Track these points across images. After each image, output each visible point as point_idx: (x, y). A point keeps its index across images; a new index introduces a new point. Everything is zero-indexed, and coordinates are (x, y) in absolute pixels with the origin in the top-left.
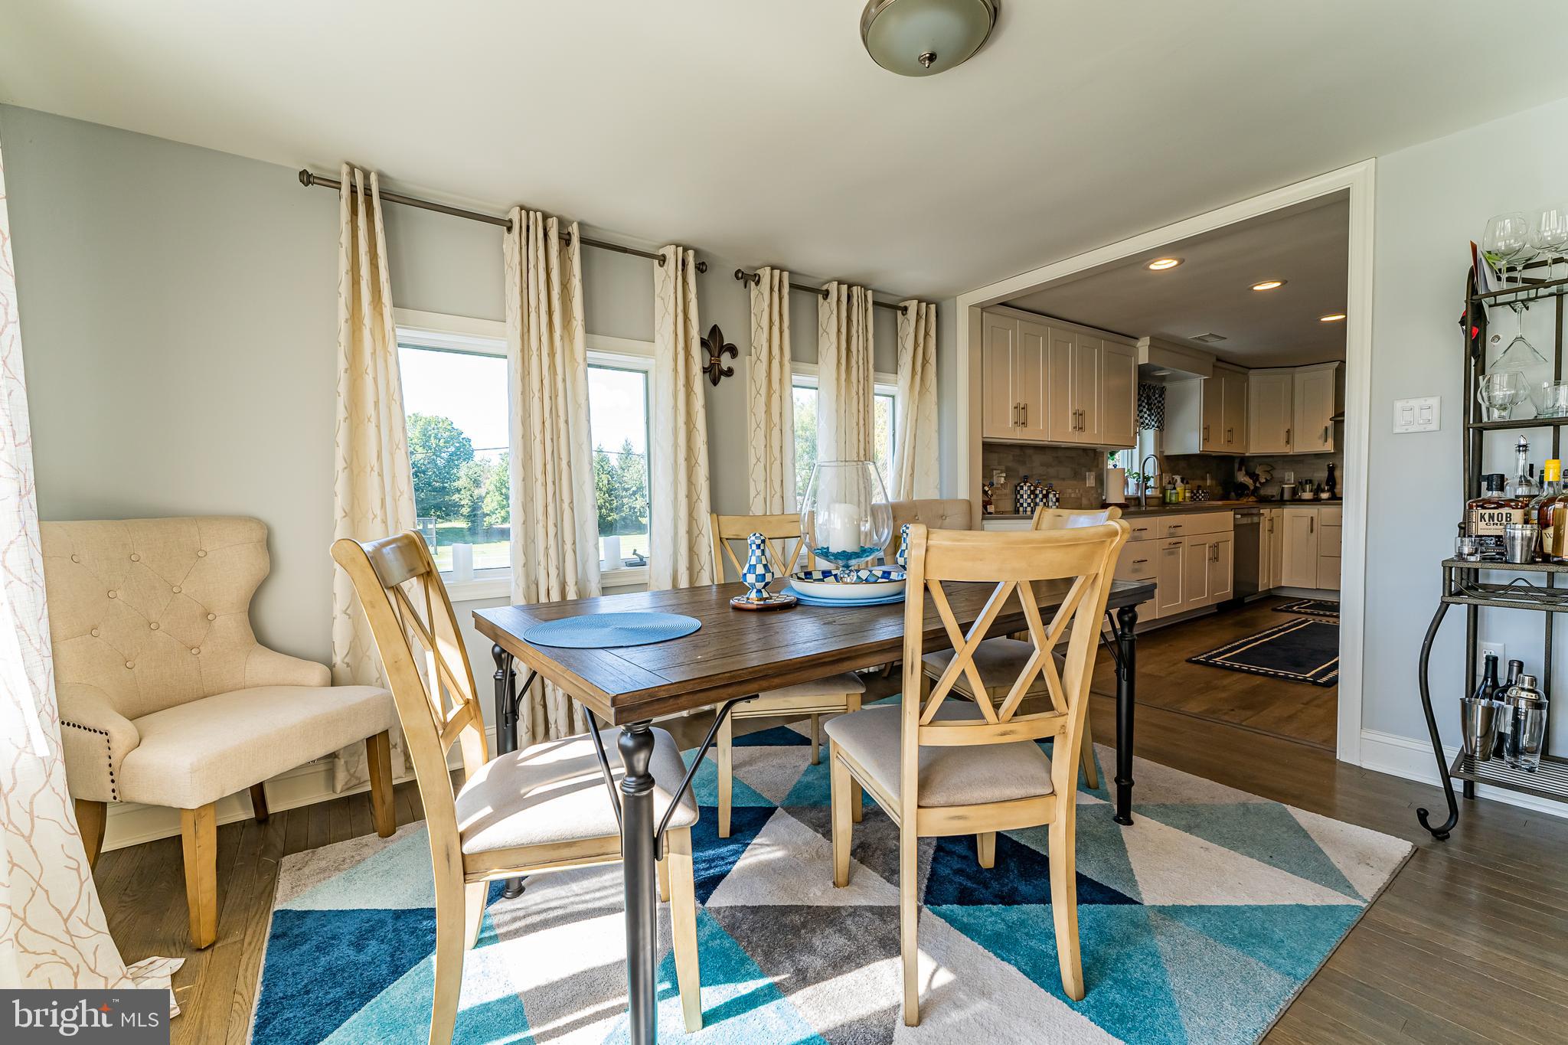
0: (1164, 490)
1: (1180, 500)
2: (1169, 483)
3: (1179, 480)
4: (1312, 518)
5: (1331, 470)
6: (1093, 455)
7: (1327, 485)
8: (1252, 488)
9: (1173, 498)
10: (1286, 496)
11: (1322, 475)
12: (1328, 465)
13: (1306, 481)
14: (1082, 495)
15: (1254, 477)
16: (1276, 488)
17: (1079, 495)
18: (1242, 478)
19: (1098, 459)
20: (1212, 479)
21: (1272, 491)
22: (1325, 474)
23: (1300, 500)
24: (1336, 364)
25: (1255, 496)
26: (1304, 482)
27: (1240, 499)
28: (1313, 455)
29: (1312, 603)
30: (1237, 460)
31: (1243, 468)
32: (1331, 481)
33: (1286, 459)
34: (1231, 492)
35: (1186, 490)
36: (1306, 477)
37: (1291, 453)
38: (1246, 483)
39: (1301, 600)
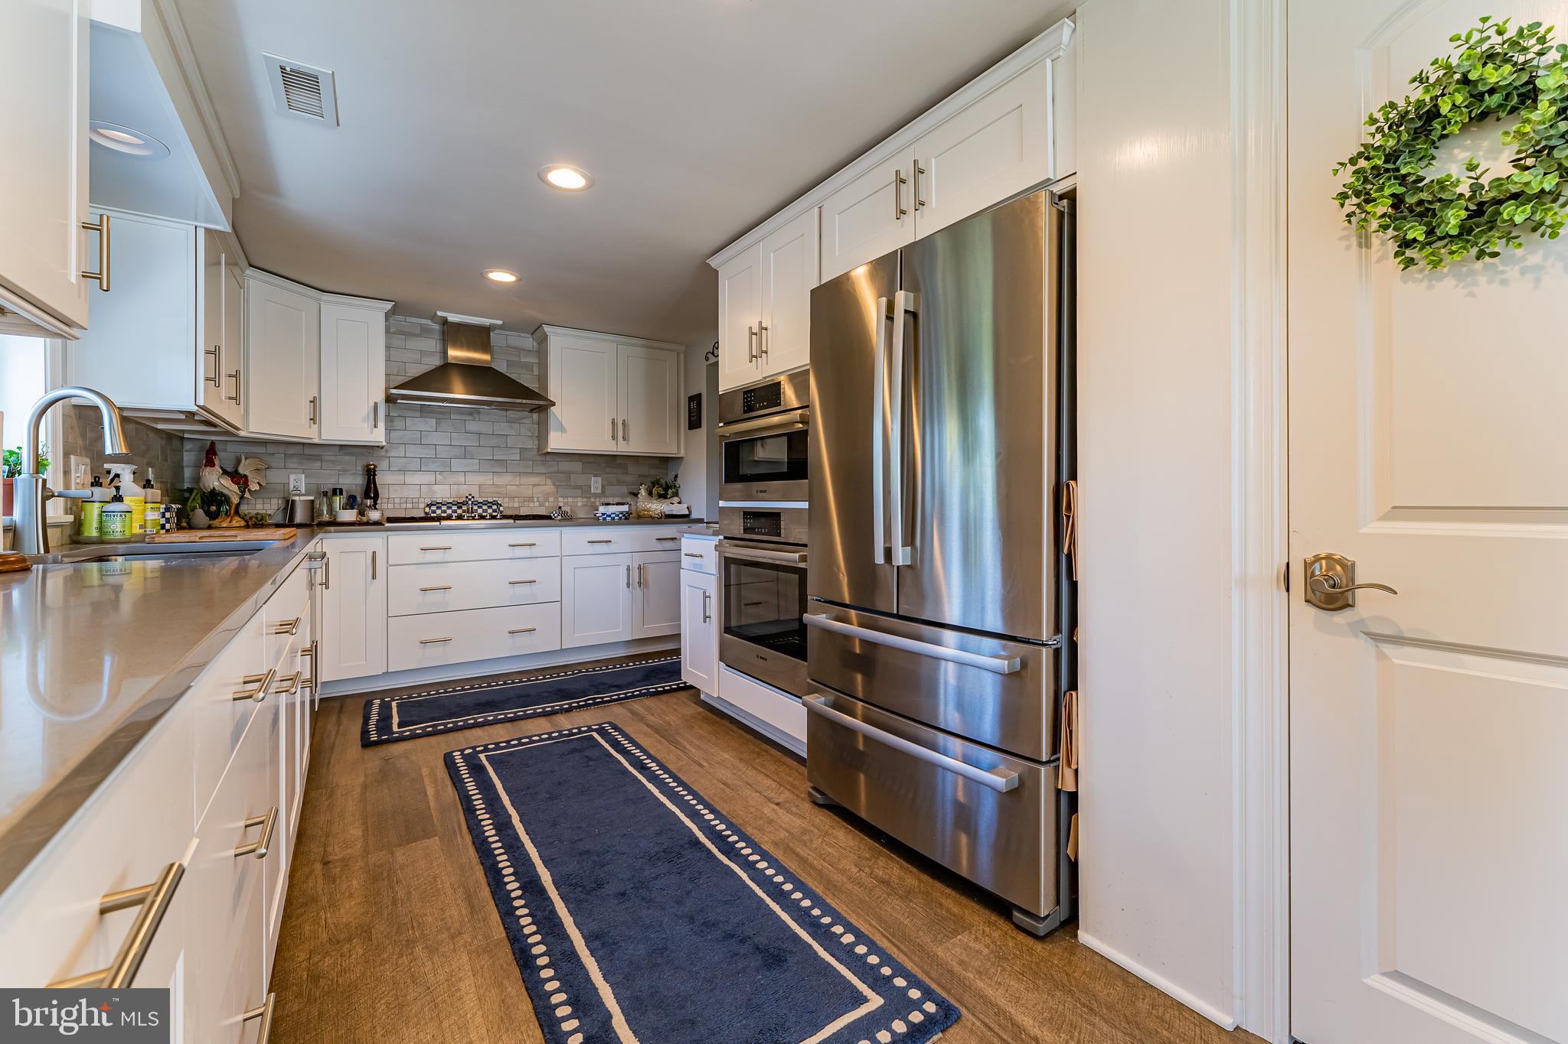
1: (135, 531)
4: (374, 553)
5: (370, 473)
7: (367, 497)
8: (235, 500)
9: (113, 525)
10: (299, 517)
11: (353, 482)
12: (366, 466)
13: (333, 490)
15: (235, 476)
16: (274, 501)
18: (214, 479)
21: (270, 507)
22: (361, 480)
23: (368, 523)
24: (389, 306)
25: (240, 516)
26: (330, 493)
27: (216, 523)
28: (338, 447)
29: (394, 704)
30: (188, 446)
31: (217, 462)
32: (371, 491)
33: (292, 450)
34: (200, 512)
35: (149, 506)
36: (329, 483)
37: (316, 441)
38: (226, 492)
39: (369, 705)
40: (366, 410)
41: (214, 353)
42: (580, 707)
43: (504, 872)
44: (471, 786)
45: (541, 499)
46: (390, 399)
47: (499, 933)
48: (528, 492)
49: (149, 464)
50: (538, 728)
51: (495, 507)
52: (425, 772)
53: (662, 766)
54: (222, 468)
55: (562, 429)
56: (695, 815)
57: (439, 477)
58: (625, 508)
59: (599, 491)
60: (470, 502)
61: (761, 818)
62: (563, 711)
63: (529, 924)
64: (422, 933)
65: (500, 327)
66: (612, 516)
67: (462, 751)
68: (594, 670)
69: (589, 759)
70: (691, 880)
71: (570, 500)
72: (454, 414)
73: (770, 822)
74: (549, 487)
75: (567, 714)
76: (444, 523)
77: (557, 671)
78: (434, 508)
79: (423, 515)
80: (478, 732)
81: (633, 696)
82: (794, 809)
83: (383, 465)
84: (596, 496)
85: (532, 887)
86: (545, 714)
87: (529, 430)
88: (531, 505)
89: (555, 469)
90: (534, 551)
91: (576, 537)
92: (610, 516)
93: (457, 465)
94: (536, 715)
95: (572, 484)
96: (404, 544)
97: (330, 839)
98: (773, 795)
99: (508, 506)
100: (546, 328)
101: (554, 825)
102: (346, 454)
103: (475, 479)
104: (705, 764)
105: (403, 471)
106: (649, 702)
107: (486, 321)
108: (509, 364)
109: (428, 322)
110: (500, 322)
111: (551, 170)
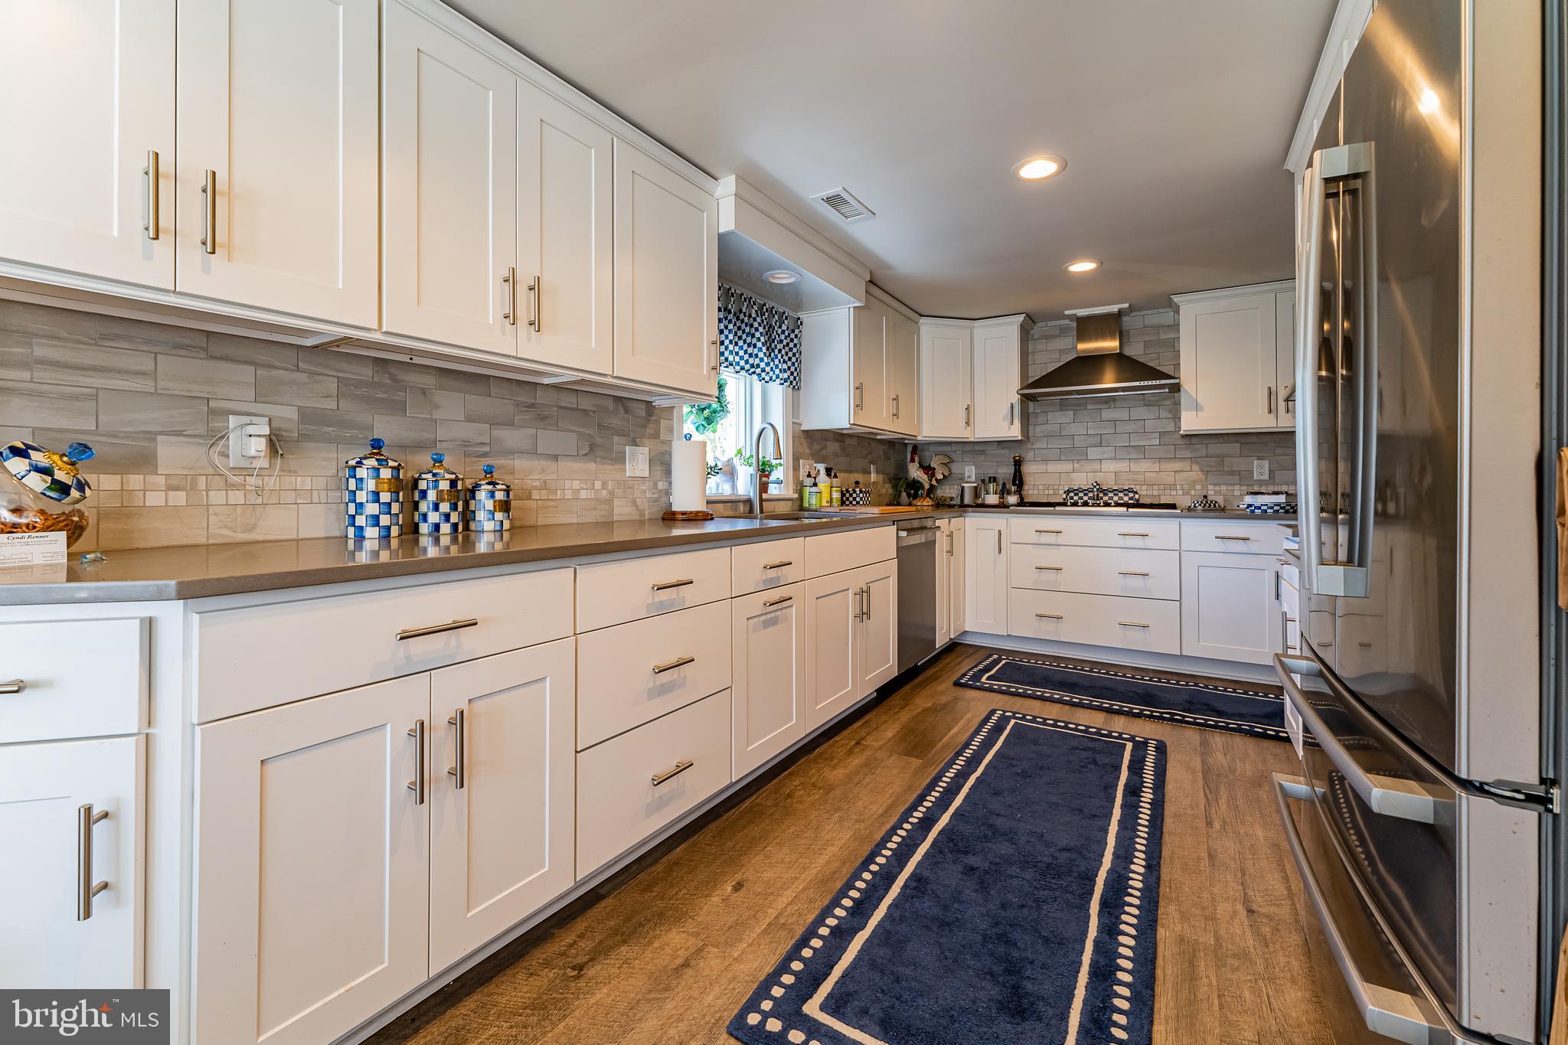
0: (800, 488)
1: (824, 504)
2: (809, 476)
3: (823, 472)
4: (1000, 531)
5: (1018, 463)
6: (643, 413)
7: (1014, 484)
8: (927, 486)
9: (814, 501)
10: (967, 501)
11: (1006, 471)
12: (1014, 458)
13: (990, 478)
14: (612, 493)
15: (929, 470)
16: (956, 487)
17: (604, 493)
18: (915, 472)
19: (658, 423)
20: (877, 472)
21: (948, 491)
22: (1012, 470)
23: (983, 506)
24: (1021, 318)
25: (930, 498)
26: (987, 480)
27: (915, 502)
28: (996, 443)
29: (1004, 662)
30: (908, 446)
31: (917, 459)
32: (1018, 480)
33: (967, 448)
34: (904, 494)
35: (834, 489)
36: (991, 473)
37: (972, 439)
38: (920, 480)
39: (990, 656)
40: (1006, 409)
41: (859, 388)
42: (1151, 717)
43: (925, 804)
44: (978, 739)
45: (1186, 487)
46: (1026, 399)
47: (878, 836)
48: (1170, 479)
49: (872, 462)
50: (1092, 720)
51: (1131, 495)
52: (969, 715)
53: (1158, 805)
54: (920, 464)
55: (1197, 407)
56: (1124, 856)
57: (1076, 465)
58: (1282, 499)
59: (1266, 477)
60: (1095, 489)
61: (1203, 909)
62: (1130, 714)
63: (895, 843)
64: (848, 808)
65: (1131, 309)
66: (1263, 508)
67: (1005, 712)
69: (1095, 762)
70: (1036, 901)
71: (1224, 488)
72: (1090, 404)
73: (1212, 918)
74: (1195, 473)
75: (1132, 719)
76: (1057, 508)
77: (1169, 677)
78: (1072, 494)
79: (1062, 501)
80: (1037, 704)
81: (1226, 728)
82: (1266, 930)
83: (1030, 455)
84: (1261, 483)
85: (927, 823)
86: (1110, 711)
87: (1171, 412)
88: (1174, 493)
89: (1204, 452)
90: (1146, 543)
91: (1203, 531)
92: (1259, 508)
93: (1093, 453)
94: (1100, 709)
95: (1226, 469)
96: (1021, 526)
97: (875, 731)
98: (1259, 899)
99: (1145, 494)
100: (1176, 299)
101: (997, 794)
102: (1003, 448)
103: (1110, 466)
104: (1217, 825)
105: (1045, 461)
106: (1238, 740)
107: (1114, 308)
108: (1147, 345)
109: (1065, 322)
110: (1127, 305)
111: (1022, 166)
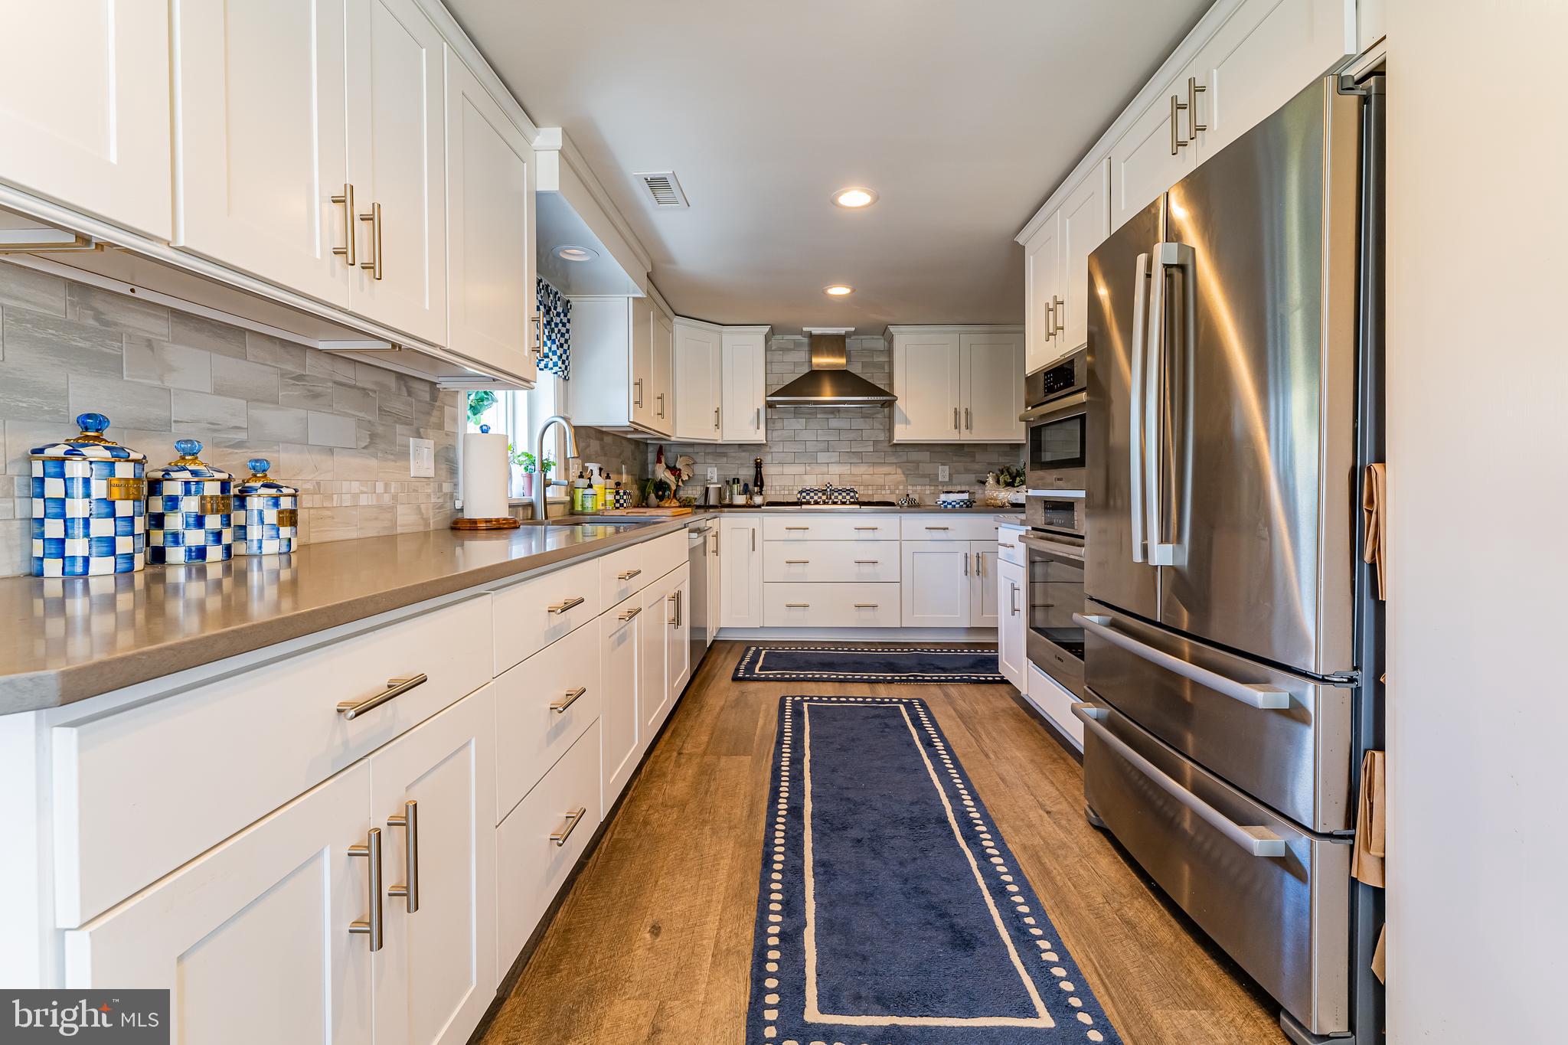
0: (571, 489)
1: (600, 507)
2: (581, 476)
3: (596, 472)
4: (754, 530)
5: (758, 465)
6: (427, 397)
7: (756, 485)
8: (674, 487)
9: (589, 503)
10: (712, 500)
11: (747, 473)
12: (756, 460)
13: (734, 479)
14: (395, 497)
15: (674, 470)
16: (699, 488)
17: (387, 499)
18: (662, 473)
19: (442, 409)
20: (628, 473)
21: (694, 492)
22: (752, 472)
23: (753, 506)
24: (767, 329)
25: (676, 499)
26: (731, 482)
27: (662, 504)
28: (737, 446)
29: (764, 652)
30: (650, 449)
31: (663, 460)
32: (759, 480)
33: (709, 450)
34: (652, 496)
35: (608, 491)
36: (731, 474)
37: (720, 442)
38: (668, 481)
39: (748, 649)
40: (753, 415)
41: (638, 384)
42: (901, 681)
43: (782, 795)
44: (788, 726)
45: (892, 487)
46: (770, 405)
47: (760, 836)
48: (880, 480)
49: (623, 463)
50: (859, 692)
51: (852, 494)
52: (764, 707)
53: (948, 749)
54: (666, 464)
55: (907, 422)
56: (955, 797)
57: (808, 468)
58: (966, 496)
59: (947, 479)
60: (828, 490)
61: (1023, 820)
62: (885, 681)
63: (781, 838)
64: (713, 819)
65: (855, 333)
66: (953, 503)
67: (794, 697)
68: (929, 651)
69: (887, 726)
70: (923, 851)
71: (919, 488)
72: (819, 413)
73: (1030, 826)
74: (899, 476)
75: (889, 685)
76: (804, 507)
77: (894, 646)
78: (804, 494)
79: (796, 500)
80: (812, 686)
81: (953, 681)
82: (1064, 822)
83: (767, 459)
84: (943, 484)
85: (796, 812)
86: (869, 682)
87: (881, 424)
88: (883, 492)
89: (904, 458)
90: (877, 535)
91: (916, 524)
92: (951, 504)
93: (822, 457)
94: (862, 681)
95: (921, 473)
96: (774, 523)
97: (689, 738)
98: (1048, 802)
99: (863, 494)
100: (892, 329)
101: (834, 771)
102: (744, 451)
103: (836, 469)
104: (992, 756)
105: (781, 463)
106: (966, 688)
107: (842, 331)
108: (864, 365)
109: (799, 337)
110: (853, 329)
111: (840, 194)
